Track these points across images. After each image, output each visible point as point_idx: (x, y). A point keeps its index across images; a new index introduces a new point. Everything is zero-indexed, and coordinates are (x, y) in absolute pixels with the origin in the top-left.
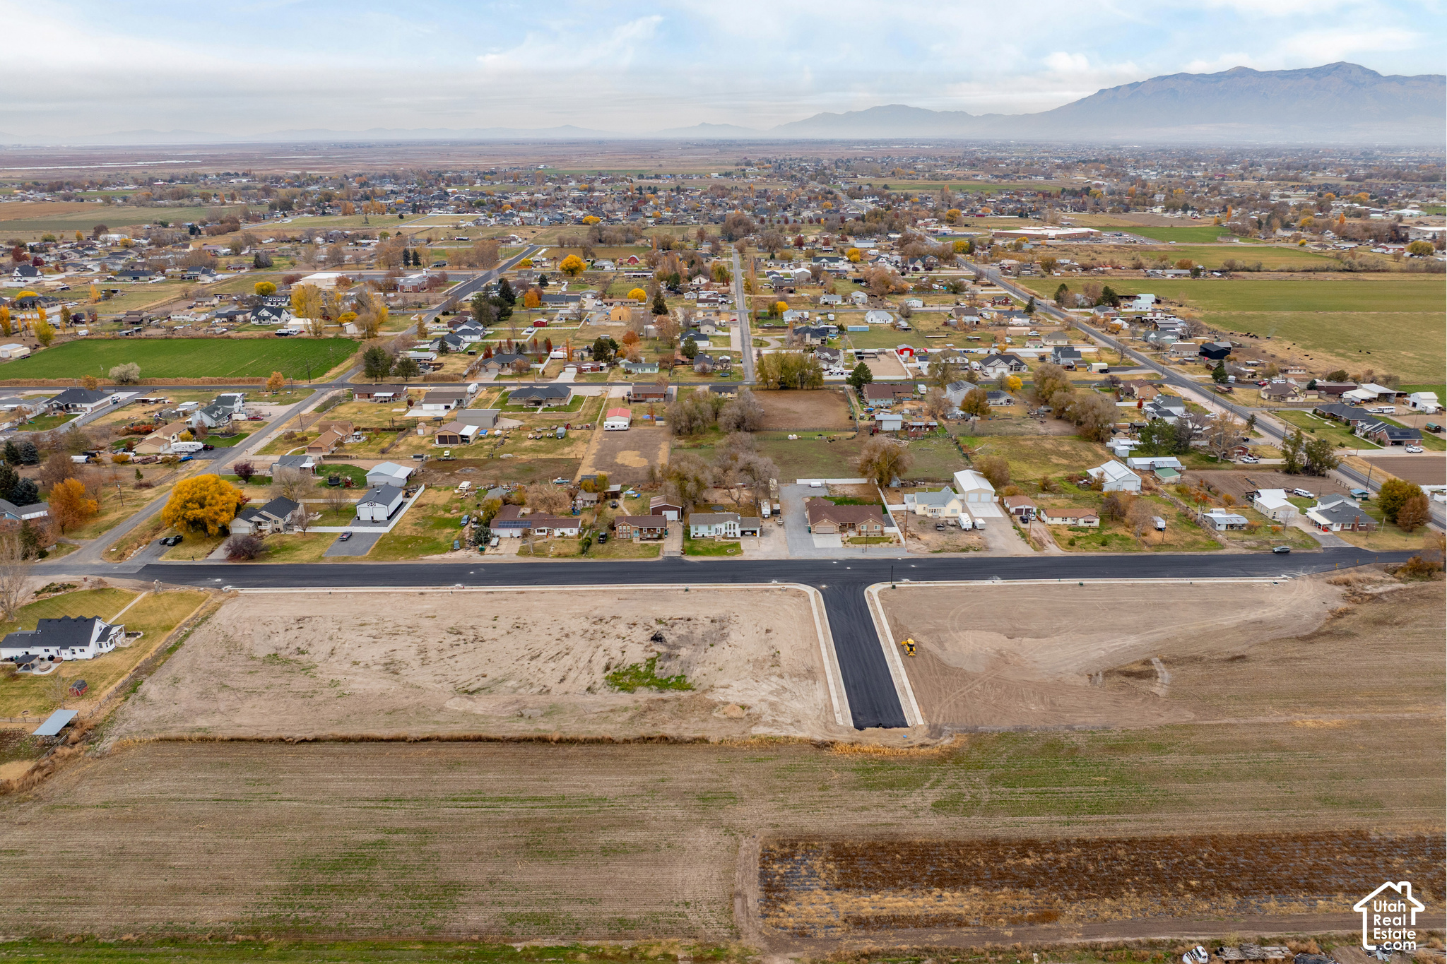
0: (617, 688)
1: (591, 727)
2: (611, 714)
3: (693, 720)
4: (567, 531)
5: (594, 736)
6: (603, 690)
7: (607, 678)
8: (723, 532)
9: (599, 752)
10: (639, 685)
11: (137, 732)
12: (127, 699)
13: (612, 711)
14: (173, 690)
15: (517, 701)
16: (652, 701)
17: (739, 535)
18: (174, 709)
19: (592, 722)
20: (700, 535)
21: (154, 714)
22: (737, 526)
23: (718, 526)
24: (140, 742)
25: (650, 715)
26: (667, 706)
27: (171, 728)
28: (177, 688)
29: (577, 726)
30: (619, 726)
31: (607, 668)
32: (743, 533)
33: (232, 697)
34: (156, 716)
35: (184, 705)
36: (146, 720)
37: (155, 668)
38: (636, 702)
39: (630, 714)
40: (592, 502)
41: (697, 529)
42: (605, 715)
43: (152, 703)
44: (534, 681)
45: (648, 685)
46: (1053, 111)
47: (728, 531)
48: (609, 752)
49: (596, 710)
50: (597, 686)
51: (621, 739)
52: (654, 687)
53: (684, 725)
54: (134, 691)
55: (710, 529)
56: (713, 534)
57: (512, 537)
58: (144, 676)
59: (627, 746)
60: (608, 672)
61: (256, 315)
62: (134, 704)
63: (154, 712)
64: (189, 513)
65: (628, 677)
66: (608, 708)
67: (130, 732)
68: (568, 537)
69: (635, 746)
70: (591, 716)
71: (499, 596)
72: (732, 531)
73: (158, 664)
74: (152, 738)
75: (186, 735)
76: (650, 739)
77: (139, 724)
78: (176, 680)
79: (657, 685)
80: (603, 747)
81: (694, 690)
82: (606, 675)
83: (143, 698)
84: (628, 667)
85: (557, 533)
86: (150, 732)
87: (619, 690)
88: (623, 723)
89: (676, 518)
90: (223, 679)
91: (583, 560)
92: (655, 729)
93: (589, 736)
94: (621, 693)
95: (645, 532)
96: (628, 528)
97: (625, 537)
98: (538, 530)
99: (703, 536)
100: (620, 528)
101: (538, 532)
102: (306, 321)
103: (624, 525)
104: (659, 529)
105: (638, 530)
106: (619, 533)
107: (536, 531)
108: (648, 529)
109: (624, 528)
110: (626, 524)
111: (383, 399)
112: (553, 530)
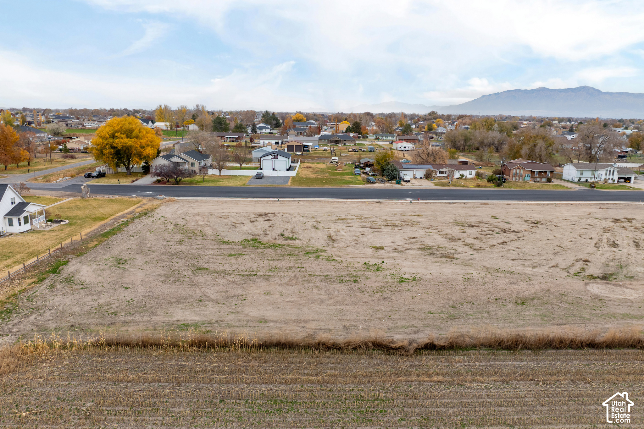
4: (466, 173)
8: (603, 177)
11: (57, 329)
12: (41, 280)
14: (118, 271)
17: (616, 181)
18: (127, 295)
20: (583, 180)
21: (89, 301)
22: (616, 172)
23: (600, 172)
24: (64, 347)
27: (125, 323)
28: (124, 269)
32: (619, 179)
33: (221, 281)
34: (95, 304)
35: (141, 290)
36: (76, 309)
37: (87, 249)
41: (581, 174)
43: (84, 286)
46: (462, 105)
47: (608, 177)
54: (55, 271)
55: (593, 174)
57: (415, 178)
58: (71, 256)
62: (52, 287)
63: (88, 299)
64: (117, 141)
67: (42, 329)
72: (611, 177)
73: (90, 245)
74: (90, 340)
75: (162, 336)
77: (61, 315)
78: (120, 262)
83: (69, 280)
85: (457, 174)
86: (82, 329)
90: (194, 261)
95: (537, 174)
96: (522, 171)
97: (517, 180)
98: (440, 172)
99: (587, 180)
100: (514, 171)
101: (440, 173)
102: (166, 123)
103: (519, 169)
104: (549, 172)
105: (529, 173)
106: (513, 177)
107: (438, 172)
108: (539, 172)
109: (518, 171)
110: (520, 168)
111: (231, 140)
112: (454, 171)
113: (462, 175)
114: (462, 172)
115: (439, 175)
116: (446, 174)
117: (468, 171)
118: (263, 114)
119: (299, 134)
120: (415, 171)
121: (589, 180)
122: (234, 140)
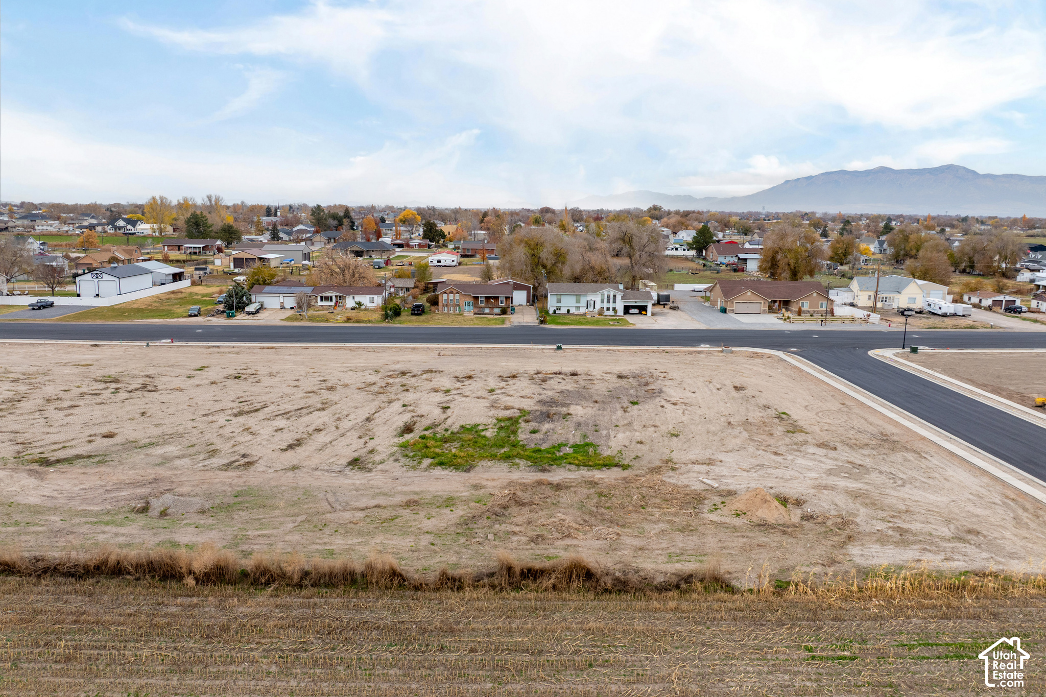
0: (427, 462)
1: (339, 543)
2: (406, 513)
3: (653, 529)
4: (365, 300)
5: (337, 563)
6: (390, 464)
7: (404, 446)
8: (598, 306)
9: (346, 616)
10: (482, 458)
13: (408, 504)
15: (156, 480)
16: (525, 487)
17: (621, 312)
19: (345, 529)
20: (564, 310)
22: (619, 297)
23: (591, 297)
25: (520, 516)
26: (566, 498)
29: (296, 537)
30: (425, 540)
31: (408, 429)
32: (627, 309)
38: (476, 487)
39: (460, 512)
40: (408, 289)
41: (559, 301)
42: (385, 514)
44: (219, 444)
45: (507, 458)
47: (605, 305)
48: (387, 617)
49: (364, 502)
50: (377, 458)
51: (432, 577)
52: (522, 463)
53: (630, 541)
55: (578, 301)
56: (583, 310)
57: (282, 308)
59: (452, 598)
60: (408, 437)
61: (113, 225)
65: (457, 444)
66: (398, 499)
68: (366, 309)
69: (483, 598)
70: (347, 515)
71: (227, 350)
72: (611, 305)
76: (532, 574)
79: (528, 458)
80: (365, 599)
81: (625, 467)
82: (402, 440)
84: (455, 428)
85: (350, 302)
87: (431, 466)
88: (438, 534)
89: (524, 302)
91: (384, 325)
92: (540, 549)
93: (325, 564)
94: (438, 472)
95: (482, 302)
96: (457, 296)
97: (452, 312)
98: (321, 298)
99: (568, 311)
100: (445, 296)
101: (322, 300)
102: (152, 225)
103: (452, 292)
104: (502, 298)
105: (471, 300)
106: (443, 305)
107: (319, 299)
108: (486, 298)
109: (451, 297)
110: (455, 292)
111: (193, 250)
112: (344, 298)
113: (359, 304)
114: (358, 298)
115: (320, 303)
116: (331, 300)
117: (368, 297)
118: (312, 210)
119: (332, 240)
120: (281, 296)
121: (573, 311)
122: (197, 250)
